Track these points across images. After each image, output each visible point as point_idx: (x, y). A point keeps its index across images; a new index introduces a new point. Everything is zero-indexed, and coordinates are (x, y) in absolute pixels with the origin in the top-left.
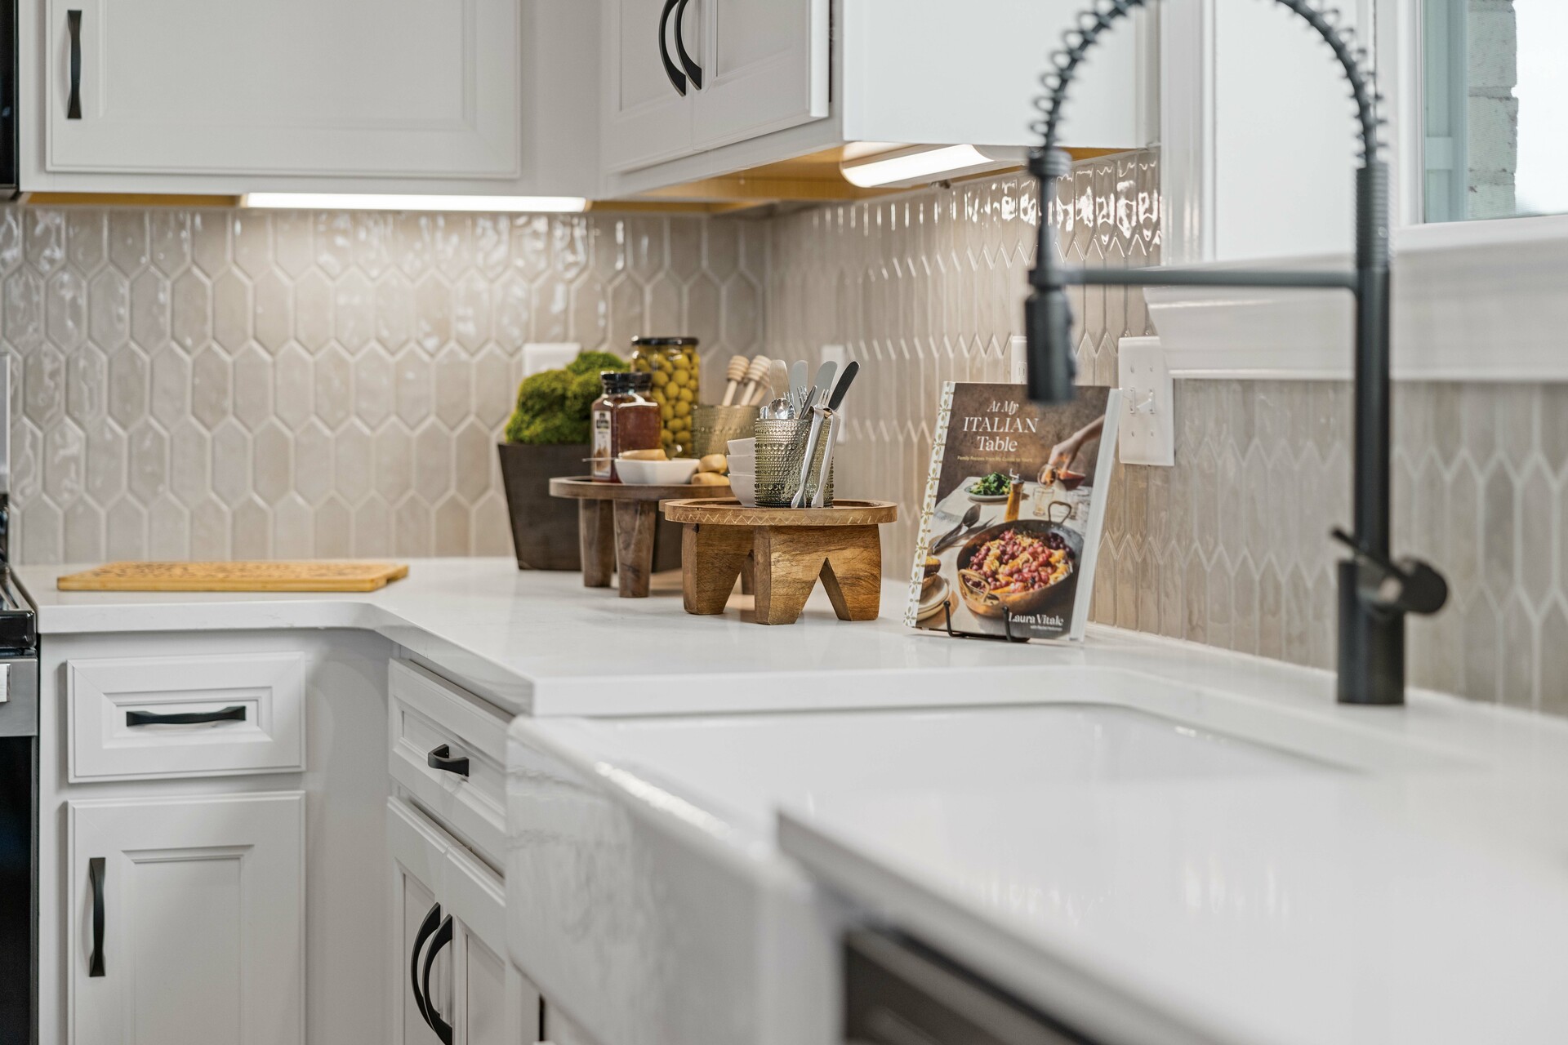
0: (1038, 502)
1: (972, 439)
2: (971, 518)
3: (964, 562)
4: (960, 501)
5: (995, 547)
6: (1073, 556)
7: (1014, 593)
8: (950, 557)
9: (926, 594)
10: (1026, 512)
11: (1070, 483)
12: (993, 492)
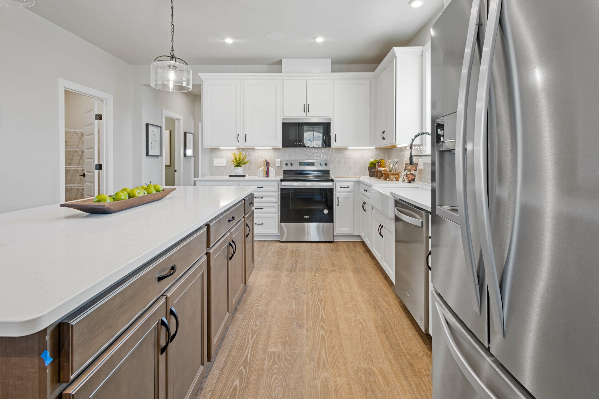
0: (412, 172)
1: (407, 167)
2: (407, 173)
3: (406, 176)
4: (406, 172)
5: (409, 175)
6: (415, 176)
7: (410, 179)
8: (405, 176)
9: (403, 179)
10: (411, 173)
11: (415, 171)
12: (409, 171)
